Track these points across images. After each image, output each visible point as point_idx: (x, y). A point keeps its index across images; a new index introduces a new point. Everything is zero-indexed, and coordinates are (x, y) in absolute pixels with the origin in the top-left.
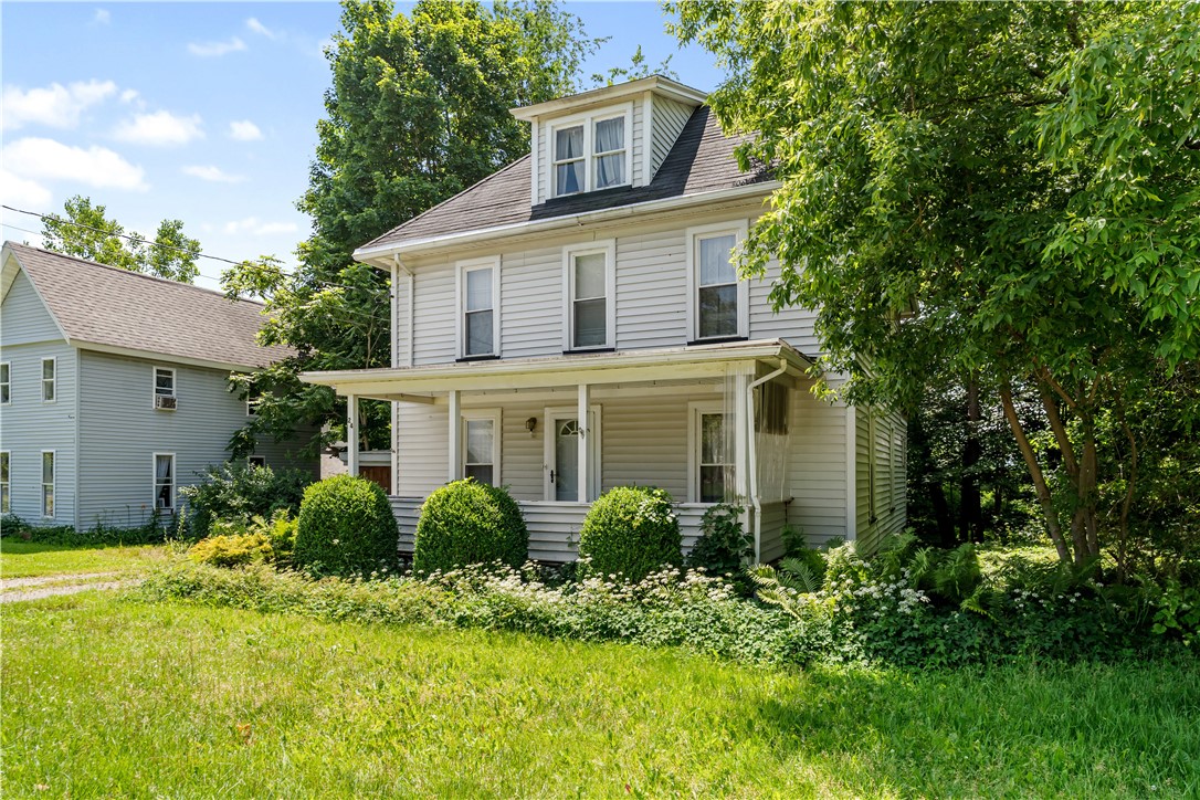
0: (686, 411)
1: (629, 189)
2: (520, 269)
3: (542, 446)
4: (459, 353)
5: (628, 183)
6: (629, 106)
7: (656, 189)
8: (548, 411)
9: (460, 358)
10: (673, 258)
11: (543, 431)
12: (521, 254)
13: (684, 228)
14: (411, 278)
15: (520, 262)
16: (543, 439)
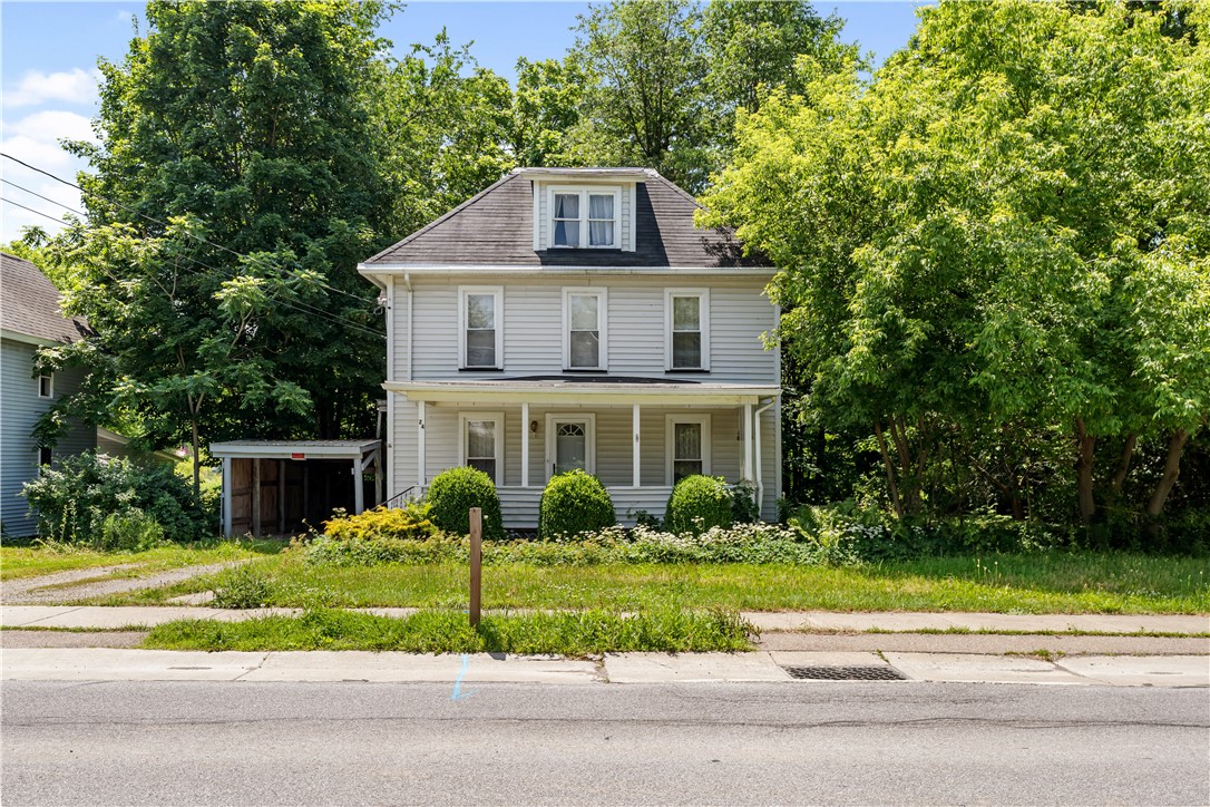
0: (664, 420)
1: (618, 251)
2: (521, 300)
3: (544, 444)
4: (462, 363)
5: (619, 247)
6: (619, 189)
7: (642, 256)
8: (548, 416)
9: (462, 367)
10: (654, 308)
11: (544, 432)
12: (524, 287)
13: (664, 287)
14: (410, 294)
15: (522, 294)
16: (544, 438)
